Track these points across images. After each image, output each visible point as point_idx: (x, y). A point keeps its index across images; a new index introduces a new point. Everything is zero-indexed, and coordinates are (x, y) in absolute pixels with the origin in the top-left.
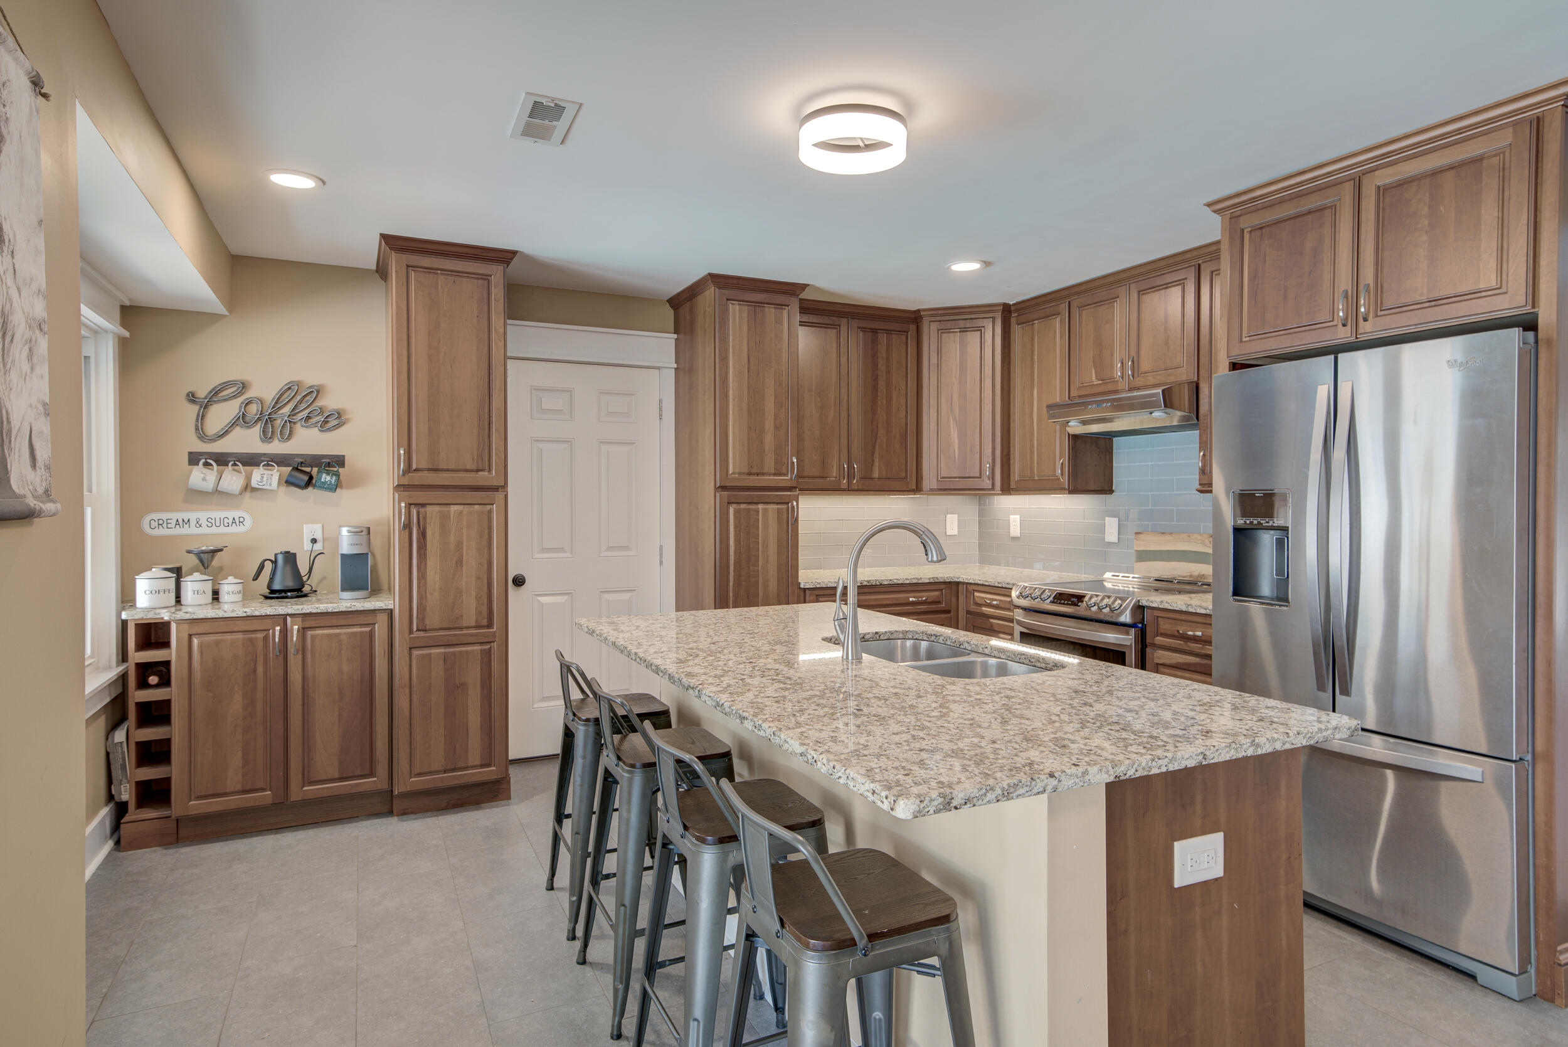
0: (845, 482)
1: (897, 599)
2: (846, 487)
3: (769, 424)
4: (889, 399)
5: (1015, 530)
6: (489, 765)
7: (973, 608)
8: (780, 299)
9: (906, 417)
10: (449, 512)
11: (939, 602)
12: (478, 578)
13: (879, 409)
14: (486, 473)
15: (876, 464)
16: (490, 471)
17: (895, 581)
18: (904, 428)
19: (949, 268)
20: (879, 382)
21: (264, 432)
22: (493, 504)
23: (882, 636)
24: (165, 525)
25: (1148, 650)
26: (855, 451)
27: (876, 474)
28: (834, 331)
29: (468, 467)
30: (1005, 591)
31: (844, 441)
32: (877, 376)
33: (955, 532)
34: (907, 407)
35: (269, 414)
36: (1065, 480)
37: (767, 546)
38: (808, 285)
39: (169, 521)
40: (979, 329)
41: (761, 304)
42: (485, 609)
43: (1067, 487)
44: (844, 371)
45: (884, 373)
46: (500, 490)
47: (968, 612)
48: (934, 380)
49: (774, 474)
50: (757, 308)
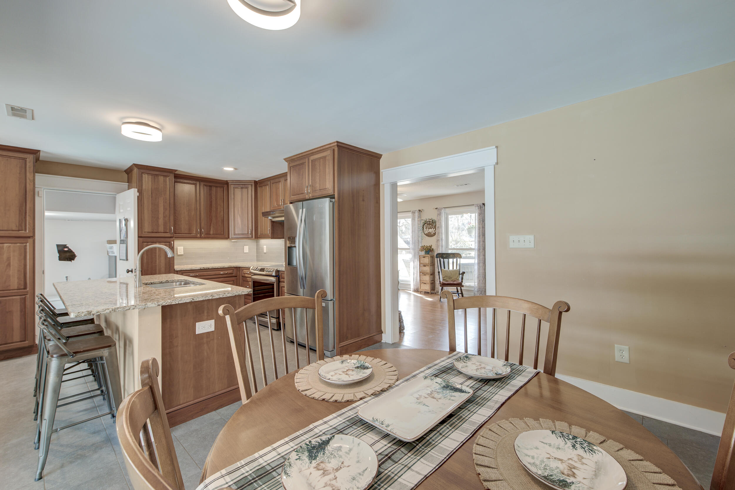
0: (199, 235)
1: (215, 273)
2: (199, 237)
3: (161, 216)
4: (217, 209)
5: (265, 251)
6: (25, 341)
7: (243, 275)
8: (165, 174)
9: (223, 215)
10: (3, 246)
11: (232, 274)
12: (19, 271)
13: (213, 211)
14: (23, 232)
15: (212, 229)
16: (25, 230)
17: (214, 267)
18: (223, 218)
19: (223, 169)
20: (213, 203)
22: (27, 243)
23: (169, 282)
25: (280, 283)
26: (203, 225)
27: (212, 233)
29: (14, 229)
30: (248, 268)
31: (198, 222)
32: (212, 201)
33: (248, 252)
34: (223, 211)
36: (270, 235)
37: (160, 257)
38: (177, 170)
40: (247, 188)
41: (157, 175)
42: (22, 283)
43: (271, 237)
44: (198, 199)
45: (215, 200)
46: (31, 238)
47: (242, 276)
48: (232, 203)
49: (163, 232)
50: (155, 177)
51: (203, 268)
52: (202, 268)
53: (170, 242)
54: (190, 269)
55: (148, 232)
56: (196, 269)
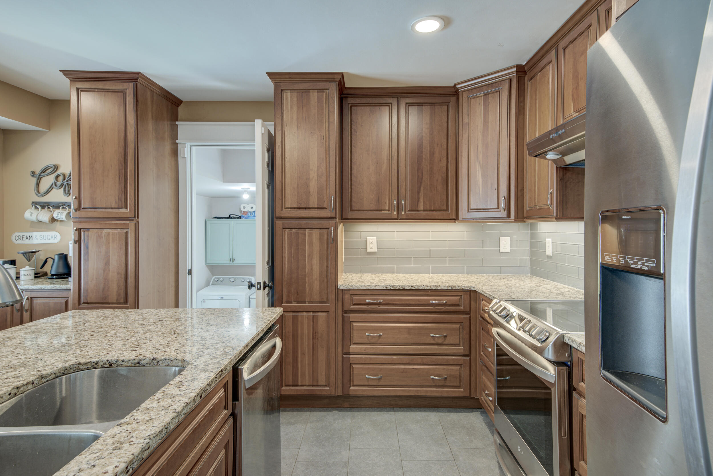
0: (395, 213)
1: (419, 300)
2: (396, 217)
3: (313, 174)
5: (549, 251)
8: (321, 85)
9: (447, 165)
10: (102, 233)
11: (458, 305)
13: (424, 160)
14: (123, 210)
15: (422, 200)
16: (126, 208)
17: (416, 287)
18: (445, 174)
20: (424, 141)
21: (65, 190)
22: (129, 228)
24: (21, 239)
26: (403, 191)
27: (421, 207)
28: (387, 108)
29: (113, 207)
31: (395, 185)
33: (508, 250)
34: (448, 158)
35: (67, 181)
37: (312, 258)
39: (23, 237)
40: (499, 92)
41: (307, 91)
43: (555, 215)
46: (135, 220)
47: (480, 316)
48: (465, 136)
49: (318, 208)
50: (304, 94)
51: (393, 286)
52: (390, 288)
53: (329, 228)
54: (365, 288)
55: (291, 208)
56: (377, 288)
